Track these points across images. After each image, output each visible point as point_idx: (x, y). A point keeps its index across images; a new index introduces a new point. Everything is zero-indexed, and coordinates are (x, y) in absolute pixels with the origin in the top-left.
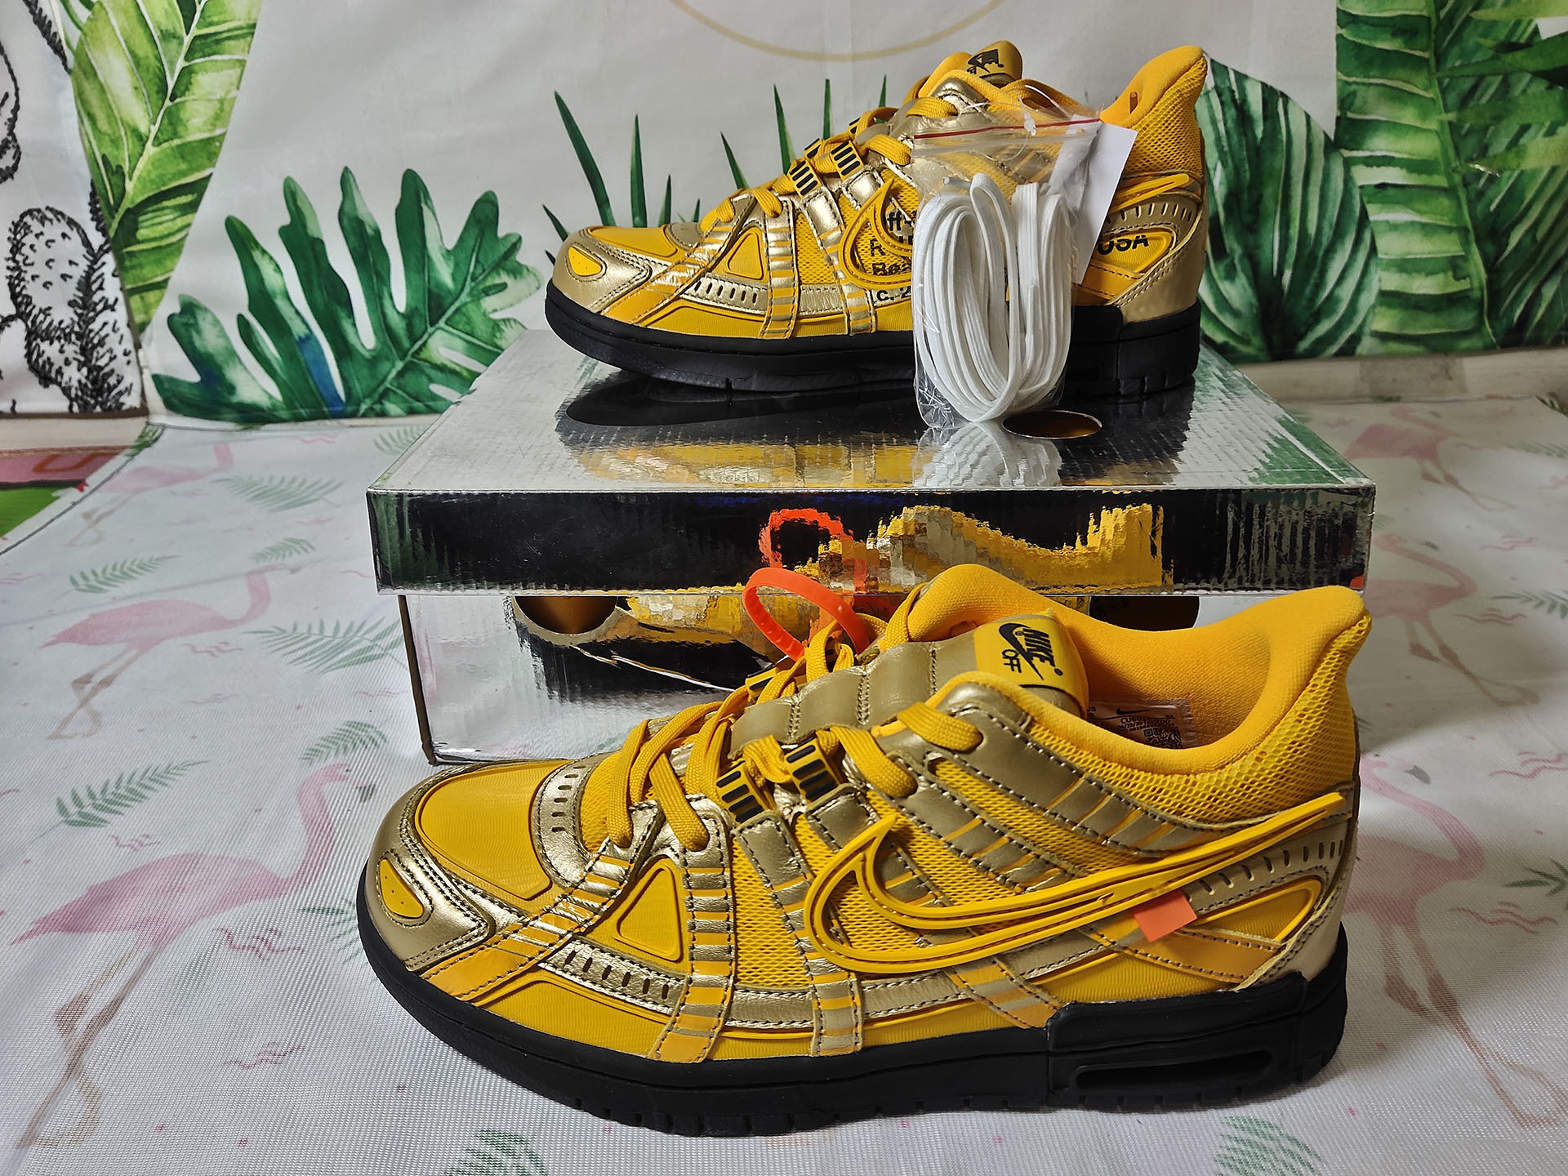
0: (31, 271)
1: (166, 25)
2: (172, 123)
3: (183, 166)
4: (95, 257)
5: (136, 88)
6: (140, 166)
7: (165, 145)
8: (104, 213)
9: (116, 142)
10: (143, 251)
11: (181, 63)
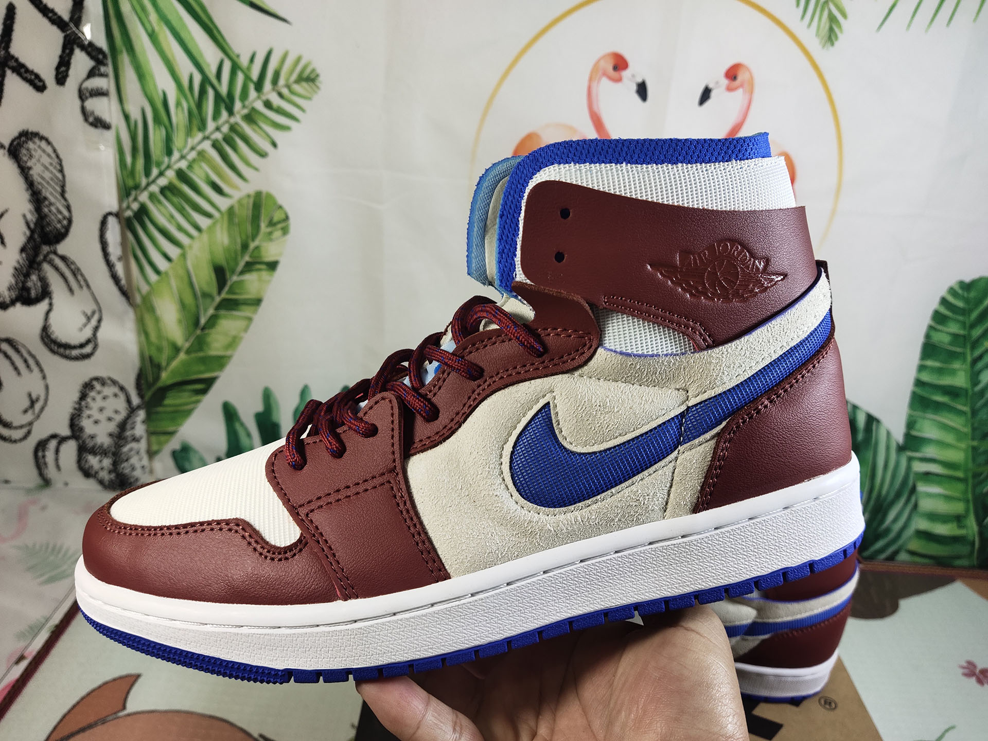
0: (88, 412)
1: (206, 289)
2: (200, 344)
3: (202, 368)
4: (132, 411)
5: (180, 321)
6: (175, 364)
7: (193, 355)
8: (144, 387)
9: (160, 349)
10: (165, 412)
11: (211, 311)
